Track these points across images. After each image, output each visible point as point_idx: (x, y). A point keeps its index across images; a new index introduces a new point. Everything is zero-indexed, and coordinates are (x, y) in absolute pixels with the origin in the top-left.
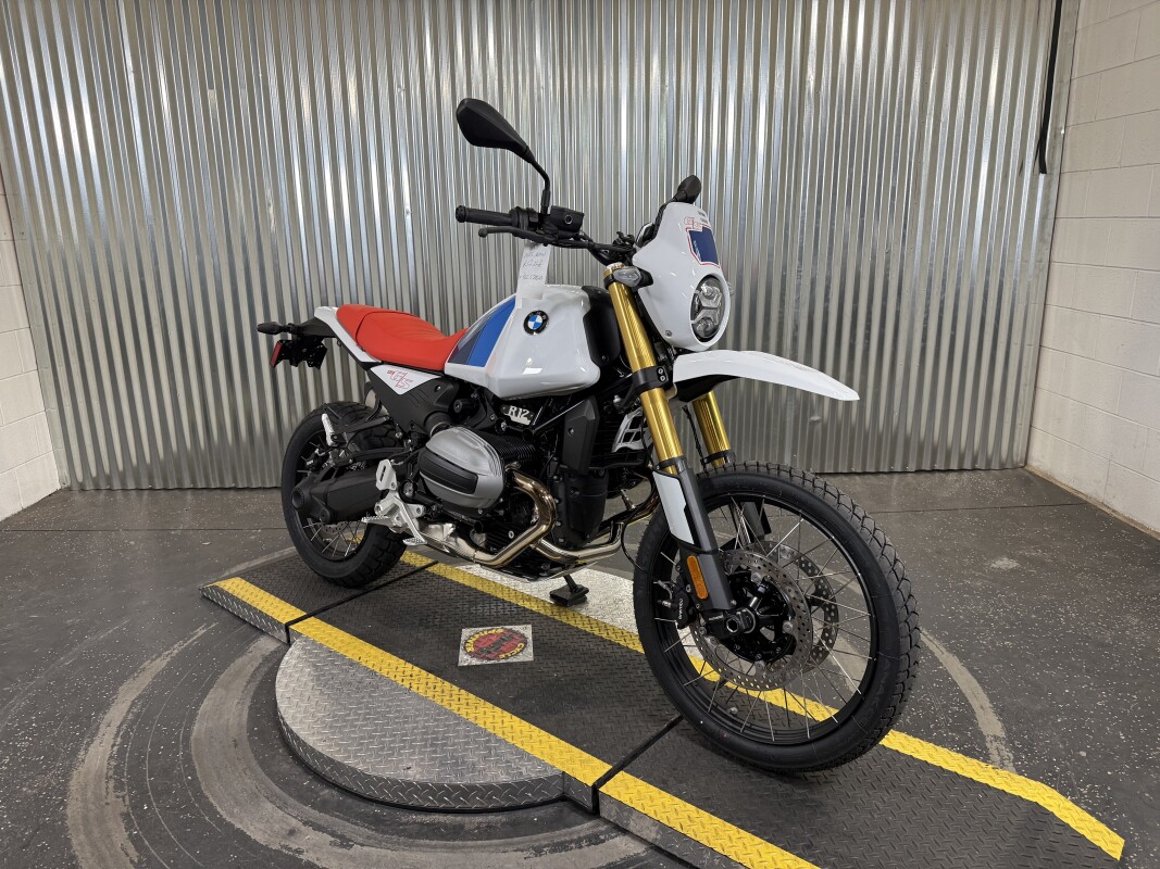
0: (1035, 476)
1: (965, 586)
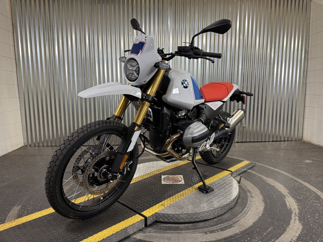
0: (306, 142)
1: (300, 166)
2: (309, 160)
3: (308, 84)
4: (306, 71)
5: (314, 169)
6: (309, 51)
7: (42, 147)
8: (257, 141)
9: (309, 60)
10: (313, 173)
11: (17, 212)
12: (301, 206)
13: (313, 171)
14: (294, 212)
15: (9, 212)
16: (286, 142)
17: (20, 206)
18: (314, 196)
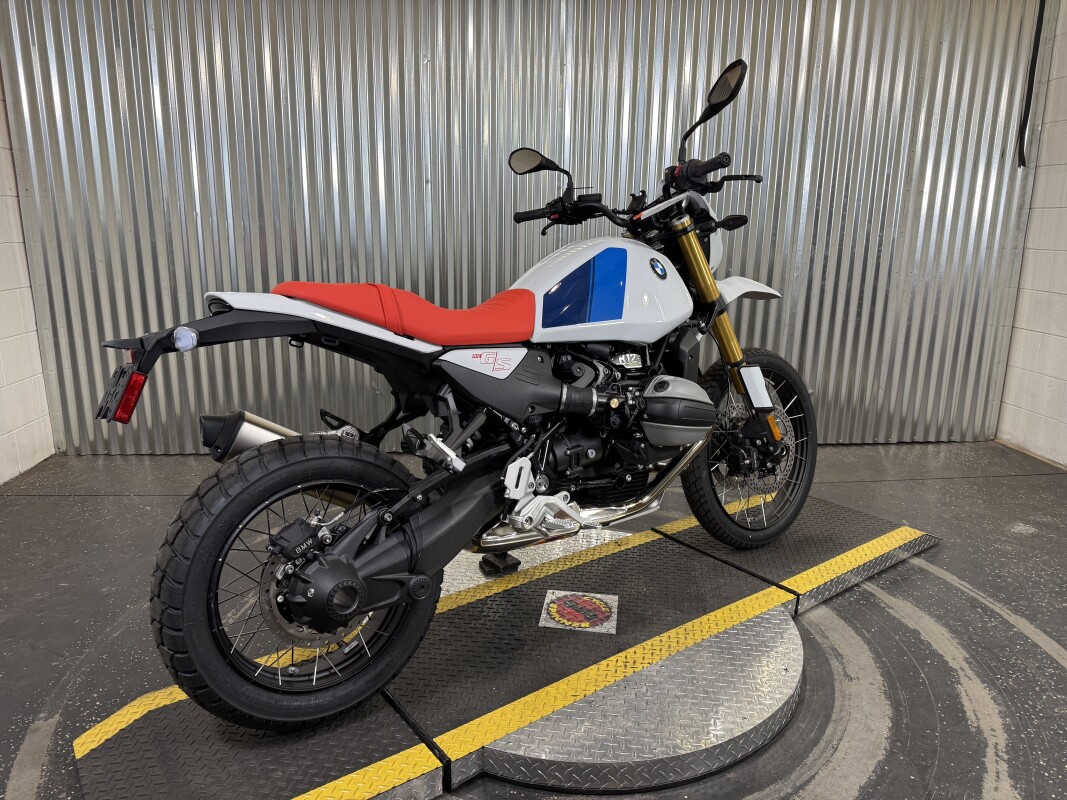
2: (1026, 522)
3: (1030, 254)
4: (1027, 206)
5: (1044, 562)
6: (1045, 137)
7: (119, 460)
8: (847, 442)
9: (1042, 171)
10: (1040, 577)
11: (48, 742)
12: (1012, 716)
13: (1041, 571)
14: (991, 741)
15: (19, 742)
16: (943, 446)
17: (57, 717)
18: (1052, 675)
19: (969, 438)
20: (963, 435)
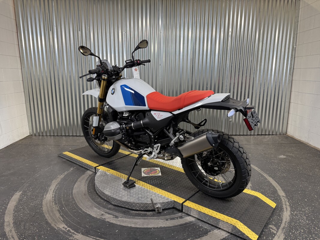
0: (289, 136)
1: (272, 162)
3: (293, 82)
4: (292, 68)
6: (296, 49)
7: (45, 137)
8: (242, 134)
9: (296, 58)
11: (18, 197)
13: (282, 167)
15: (12, 197)
16: (270, 136)
17: (21, 192)
19: (278, 134)
20: (276, 133)
